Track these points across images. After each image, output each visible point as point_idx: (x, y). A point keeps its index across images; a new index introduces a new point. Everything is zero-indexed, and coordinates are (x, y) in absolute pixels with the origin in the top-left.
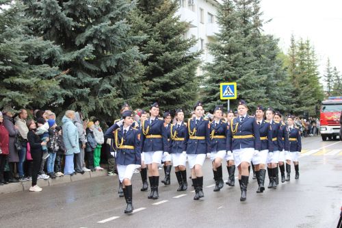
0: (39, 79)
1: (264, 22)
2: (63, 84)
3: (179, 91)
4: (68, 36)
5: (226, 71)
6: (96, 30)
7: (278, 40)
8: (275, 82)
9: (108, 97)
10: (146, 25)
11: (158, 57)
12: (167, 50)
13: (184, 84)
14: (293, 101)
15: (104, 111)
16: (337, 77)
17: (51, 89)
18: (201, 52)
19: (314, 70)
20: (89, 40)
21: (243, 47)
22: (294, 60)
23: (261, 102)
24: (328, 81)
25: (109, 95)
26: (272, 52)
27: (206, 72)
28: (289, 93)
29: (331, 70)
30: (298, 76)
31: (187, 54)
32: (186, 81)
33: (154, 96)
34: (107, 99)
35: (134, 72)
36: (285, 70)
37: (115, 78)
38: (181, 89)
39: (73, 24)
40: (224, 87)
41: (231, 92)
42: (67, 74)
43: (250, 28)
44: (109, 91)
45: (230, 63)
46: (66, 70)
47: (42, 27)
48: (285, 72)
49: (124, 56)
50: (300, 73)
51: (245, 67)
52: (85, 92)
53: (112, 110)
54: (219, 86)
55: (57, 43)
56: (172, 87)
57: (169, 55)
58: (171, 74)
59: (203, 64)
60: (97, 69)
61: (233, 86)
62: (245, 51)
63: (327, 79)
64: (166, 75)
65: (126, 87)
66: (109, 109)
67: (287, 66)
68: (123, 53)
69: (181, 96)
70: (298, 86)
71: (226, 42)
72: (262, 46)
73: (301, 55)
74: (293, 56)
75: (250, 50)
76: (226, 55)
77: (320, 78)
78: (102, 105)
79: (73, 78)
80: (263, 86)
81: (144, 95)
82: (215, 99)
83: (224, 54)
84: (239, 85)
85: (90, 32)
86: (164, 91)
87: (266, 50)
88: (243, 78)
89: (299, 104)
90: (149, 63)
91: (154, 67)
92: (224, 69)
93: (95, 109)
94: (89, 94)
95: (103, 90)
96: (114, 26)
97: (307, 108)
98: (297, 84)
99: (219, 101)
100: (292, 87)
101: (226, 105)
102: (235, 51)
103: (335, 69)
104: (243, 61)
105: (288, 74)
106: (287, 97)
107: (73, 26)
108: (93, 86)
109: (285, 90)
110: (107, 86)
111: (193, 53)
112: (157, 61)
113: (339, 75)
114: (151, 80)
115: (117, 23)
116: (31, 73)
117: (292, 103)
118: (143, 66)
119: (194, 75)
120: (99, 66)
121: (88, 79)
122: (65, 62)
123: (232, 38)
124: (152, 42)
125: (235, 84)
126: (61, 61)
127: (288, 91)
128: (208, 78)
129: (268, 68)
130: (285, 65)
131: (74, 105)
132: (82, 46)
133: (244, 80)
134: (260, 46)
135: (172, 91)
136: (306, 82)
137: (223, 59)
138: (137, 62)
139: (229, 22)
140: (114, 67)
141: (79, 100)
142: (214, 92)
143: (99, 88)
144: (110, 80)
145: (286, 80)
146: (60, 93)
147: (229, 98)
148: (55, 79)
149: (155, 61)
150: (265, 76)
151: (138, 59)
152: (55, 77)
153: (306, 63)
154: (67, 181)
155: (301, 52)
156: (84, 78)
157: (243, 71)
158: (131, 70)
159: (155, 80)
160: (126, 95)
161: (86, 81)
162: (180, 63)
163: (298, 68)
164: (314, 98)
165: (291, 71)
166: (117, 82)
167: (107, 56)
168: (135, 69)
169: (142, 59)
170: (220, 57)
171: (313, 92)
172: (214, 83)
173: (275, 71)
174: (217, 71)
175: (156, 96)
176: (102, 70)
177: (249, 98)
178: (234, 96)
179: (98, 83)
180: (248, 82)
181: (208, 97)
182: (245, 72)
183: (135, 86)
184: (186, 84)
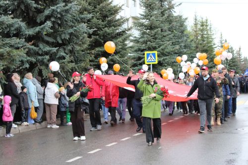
0: (10, 49)
1: (176, 5)
2: (28, 54)
4: (31, 15)
5: (148, 43)
6: (54, 10)
7: (186, 19)
8: (185, 50)
9: (64, 63)
10: (89, 7)
11: (99, 32)
12: (106, 27)
13: (119, 52)
17: (20, 56)
18: (129, 29)
19: (211, 41)
20: (48, 18)
21: (161, 24)
22: (197, 34)
25: (64, 61)
26: (182, 28)
29: (223, 42)
30: (200, 47)
31: (120, 30)
32: (121, 50)
33: (96, 62)
35: (83, 43)
36: (191, 41)
37: (68, 48)
38: (117, 56)
39: (35, 5)
40: (148, 55)
41: (153, 58)
42: (33, 45)
43: (166, 10)
45: (152, 36)
46: (31, 42)
47: (10, 8)
48: (191, 43)
49: (75, 31)
50: (201, 44)
51: (163, 40)
52: (45, 58)
53: (66, 73)
54: (144, 54)
55: (23, 21)
57: (108, 31)
59: (131, 38)
60: (54, 41)
61: (155, 54)
62: (162, 27)
65: (77, 55)
66: (64, 72)
67: (192, 39)
68: (75, 28)
69: (117, 62)
71: (148, 20)
72: (174, 24)
73: (202, 30)
74: (196, 31)
75: (166, 26)
76: (148, 31)
77: (216, 47)
79: (36, 48)
80: (176, 53)
81: (91, 61)
82: (141, 64)
83: (147, 29)
84: (159, 53)
85: (48, 12)
87: (177, 27)
88: (161, 47)
90: (93, 36)
91: (96, 39)
92: (147, 42)
94: (48, 60)
95: (59, 57)
96: (67, 7)
102: (155, 28)
103: (226, 41)
104: (161, 35)
107: (35, 8)
108: (51, 54)
109: (192, 57)
110: (63, 54)
111: (125, 29)
115: (69, 5)
116: (4, 44)
120: (55, 38)
121: (47, 48)
122: (29, 35)
123: (153, 17)
124: (95, 20)
125: (156, 52)
126: (26, 34)
128: (136, 48)
129: (179, 40)
131: (37, 69)
132: (42, 23)
133: (162, 49)
137: (146, 34)
138: (86, 35)
139: (150, 5)
140: (67, 39)
141: (41, 65)
142: (140, 58)
143: (56, 56)
144: (65, 49)
145: (192, 49)
146: (26, 60)
147: (151, 63)
148: (22, 49)
149: (97, 35)
150: (178, 46)
151: (86, 33)
152: (22, 47)
153: (206, 36)
154: (33, 129)
155: (201, 28)
156: (44, 48)
157: (161, 43)
158: (81, 41)
159: (97, 49)
160: (77, 61)
161: (46, 50)
162: (116, 36)
163: (199, 40)
164: (212, 63)
165: (195, 42)
166: (70, 51)
167: (61, 31)
168: (84, 41)
169: (89, 33)
170: (144, 32)
171: (211, 58)
172: (139, 52)
173: (184, 42)
174: (141, 43)
175: (98, 62)
176: (58, 42)
177: (166, 63)
178: (155, 62)
179: (55, 51)
180: (165, 51)
181: (135, 63)
182: (163, 43)
183: (83, 54)
184: (121, 53)
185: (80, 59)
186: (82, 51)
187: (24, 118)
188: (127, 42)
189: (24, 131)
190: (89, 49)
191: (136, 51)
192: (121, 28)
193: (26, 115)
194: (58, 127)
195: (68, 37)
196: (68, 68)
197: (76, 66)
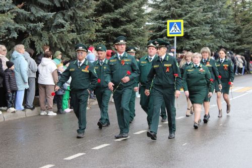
2: (17, 20)
3: (130, 27)
5: (172, 9)
8: (220, 19)
9: (62, 32)
13: (134, 20)
14: (235, 39)
17: (6, 22)
23: (206, 39)
25: (62, 30)
28: (232, 31)
30: (239, 15)
32: (137, 17)
33: (104, 32)
34: (61, 34)
35: (87, 7)
36: (228, 8)
37: (69, 13)
38: (131, 25)
40: (171, 24)
41: (178, 29)
42: (22, 8)
44: (63, 26)
45: (177, 1)
46: (21, 4)
48: (228, 10)
50: (241, 11)
51: (191, 5)
52: (39, 26)
53: (66, 45)
54: (166, 23)
56: (122, 23)
58: (122, 10)
60: (51, 4)
61: (180, 23)
64: (117, 11)
65: (79, 23)
66: (63, 44)
67: (230, 4)
69: (131, 32)
70: (239, 24)
78: (56, 39)
79: (26, 12)
80: (208, 23)
81: (97, 31)
82: (162, 36)
84: (186, 22)
86: (114, 27)
88: (189, 15)
89: (241, 41)
91: (105, 3)
92: (170, 7)
94: (42, 29)
95: (57, 25)
97: (248, 46)
99: (165, 38)
100: (233, 25)
101: (172, 42)
105: (231, 12)
106: (230, 35)
108: (46, 21)
109: (229, 28)
110: (61, 21)
117: (234, 41)
119: (144, 12)
121: (41, 13)
125: (182, 21)
127: (231, 29)
129: (213, 6)
131: (28, 40)
133: (190, 17)
135: (123, 27)
136: (247, 21)
141: (32, 35)
142: (160, 29)
143: (53, 23)
144: (64, 15)
145: (229, 18)
146: (13, 27)
147: (175, 35)
148: (9, 13)
150: (210, 13)
152: (8, 11)
154: (22, 117)
156: (37, 12)
157: (189, 9)
158: (85, 5)
159: (105, 16)
160: (79, 30)
161: (39, 16)
163: (239, 6)
165: (233, 9)
166: (71, 17)
168: (88, 4)
172: (160, 21)
173: (219, 8)
174: (163, 8)
175: (107, 32)
176: (55, 5)
177: (194, 36)
178: (180, 33)
179: (52, 17)
180: (194, 19)
181: (154, 34)
182: (191, 9)
183: (88, 22)
184: (136, 21)
185: (83, 27)
186: (87, 18)
187: (11, 102)
188: (144, 7)
189: (11, 119)
190: (95, 15)
191: (156, 19)
193: (12, 98)
196: (68, 40)
197: (78, 37)
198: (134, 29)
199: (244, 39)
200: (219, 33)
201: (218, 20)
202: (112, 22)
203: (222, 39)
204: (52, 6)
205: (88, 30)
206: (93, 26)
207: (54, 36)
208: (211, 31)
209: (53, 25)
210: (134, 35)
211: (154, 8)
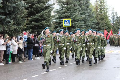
3: (44, 22)
5: (65, 13)
11: (33, 6)
12: (37, 3)
14: (97, 28)
15: (7, 32)
16: (117, 16)
18: (53, 5)
19: (106, 13)
21: (74, 2)
22: (97, 8)
23: (82, 28)
24: (113, 18)
25: (9, 24)
26: (87, 4)
27: (56, 13)
28: (95, 24)
29: (114, 13)
30: (99, 16)
31: (47, 5)
32: (47, 18)
33: (31, 25)
34: (9, 26)
37: (13, 16)
38: (44, 21)
40: (65, 21)
41: (68, 23)
44: (10, 22)
45: (68, 9)
48: (93, 14)
49: (17, 5)
50: (100, 14)
51: (75, 11)
54: (62, 20)
56: (40, 21)
57: (39, 5)
58: (40, 14)
59: (55, 10)
61: (69, 20)
62: (74, 4)
63: (112, 17)
64: (37, 15)
65: (18, 20)
66: (10, 31)
67: (94, 11)
68: (17, 4)
69: (44, 25)
70: (99, 21)
73: (101, 6)
74: (97, 6)
75: (77, 3)
76: (65, 6)
77: (109, 17)
78: (6, 29)
80: (83, 20)
81: (27, 24)
82: (60, 27)
83: (65, 5)
84: (72, 20)
86: (36, 22)
88: (73, 16)
90: (29, 9)
91: (32, 11)
92: (65, 12)
93: (2, 31)
95: (7, 22)
98: (99, 20)
99: (62, 27)
100: (96, 21)
101: (65, 30)
102: (70, 4)
103: (116, 13)
104: (74, 8)
105: (95, 15)
106: (94, 26)
108: (2, 20)
109: (93, 22)
110: (9, 20)
111: (50, 5)
112: (33, 8)
113: (118, 15)
114: (30, 17)
117: (96, 29)
118: (26, 10)
119: (50, 15)
120: (4, 10)
125: (70, 19)
128: (57, 16)
129: (85, 12)
130: (93, 10)
133: (74, 17)
134: (81, 1)
136: (103, 19)
138: (24, 8)
140: (12, 10)
142: (60, 23)
144: (10, 17)
145: (94, 18)
147: (67, 26)
149: (32, 8)
150: (84, 15)
151: (24, 7)
153: (103, 9)
155: (100, 4)
158: (20, 12)
160: (18, 24)
162: (44, 9)
163: (99, 12)
164: (106, 26)
165: (96, 13)
166: (14, 18)
167: (8, 5)
168: (22, 12)
169: (26, 7)
170: (63, 6)
171: (106, 23)
172: (60, 19)
173: (88, 13)
174: (61, 13)
175: (32, 25)
176: (6, 12)
177: (76, 26)
178: (69, 25)
179: (4, 18)
180: (76, 18)
181: (57, 26)
182: (75, 14)
183: (22, 20)
184: (47, 19)
185: (20, 23)
186: (22, 18)
192: (47, 4)
194: (4, 64)
195: (12, 9)
196: (12, 29)
197: (17, 27)
198: (46, 23)
199: (101, 28)
200: (88, 25)
201: (88, 19)
202: (35, 20)
203: (90, 27)
204: (4, 12)
205: (22, 24)
206: (24, 22)
207: (5, 27)
208: (84, 24)
209: (5, 22)
210: (46, 26)
211: (57, 13)
